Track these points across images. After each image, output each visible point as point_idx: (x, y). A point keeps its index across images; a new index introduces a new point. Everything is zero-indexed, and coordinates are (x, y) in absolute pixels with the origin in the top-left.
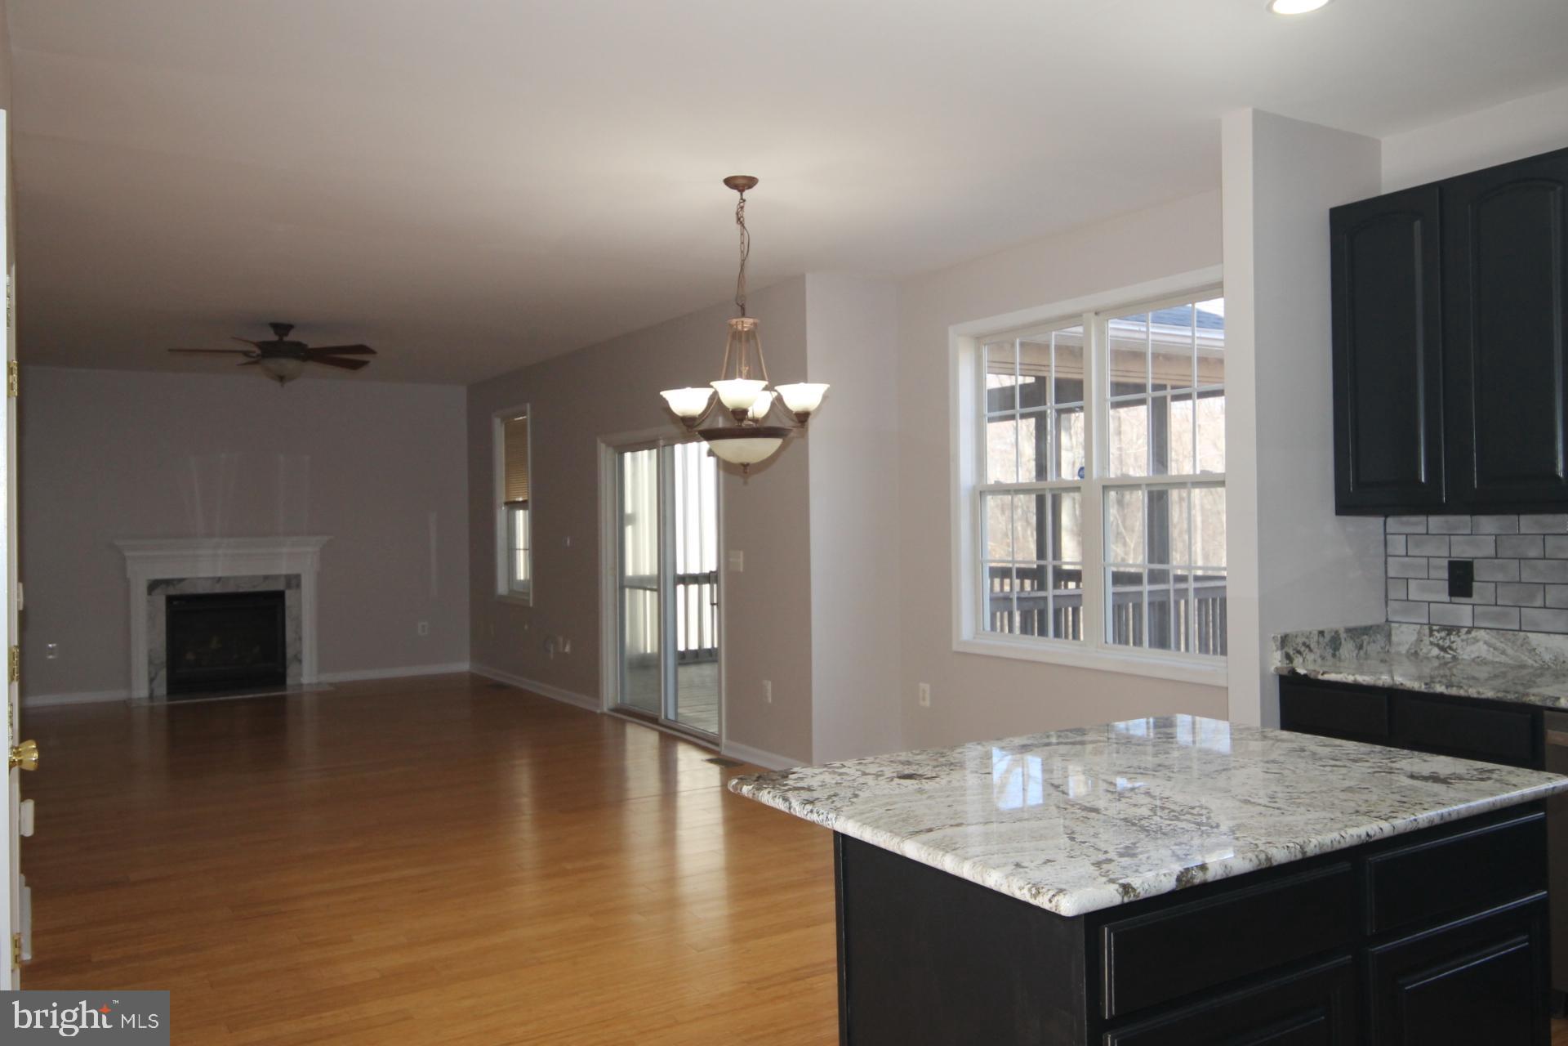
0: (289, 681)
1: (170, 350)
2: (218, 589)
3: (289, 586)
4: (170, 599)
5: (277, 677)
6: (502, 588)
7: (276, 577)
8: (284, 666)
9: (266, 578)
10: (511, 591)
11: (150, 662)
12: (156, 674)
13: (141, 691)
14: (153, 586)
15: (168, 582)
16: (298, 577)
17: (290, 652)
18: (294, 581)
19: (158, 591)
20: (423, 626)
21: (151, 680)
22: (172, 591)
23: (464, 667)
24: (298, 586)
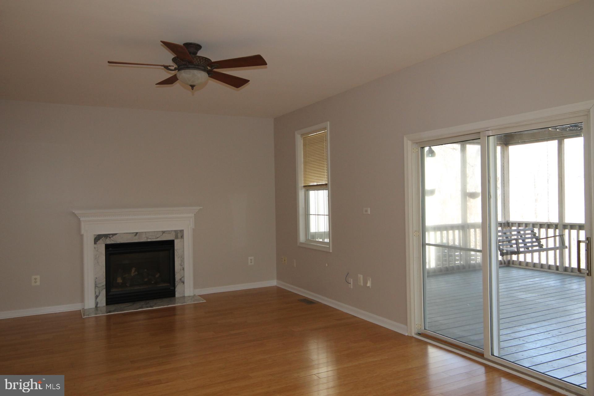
0: (177, 295)
1: (109, 62)
2: (136, 240)
3: (177, 237)
4: (107, 247)
5: (170, 293)
6: (302, 238)
7: (169, 232)
8: (174, 286)
9: (164, 232)
10: (307, 240)
11: (96, 286)
12: (99, 293)
13: (90, 303)
14: (98, 238)
15: (106, 236)
16: (182, 231)
17: (177, 277)
18: (180, 234)
19: (101, 241)
20: (251, 260)
21: (97, 297)
22: (109, 242)
23: (273, 283)
24: (182, 237)
